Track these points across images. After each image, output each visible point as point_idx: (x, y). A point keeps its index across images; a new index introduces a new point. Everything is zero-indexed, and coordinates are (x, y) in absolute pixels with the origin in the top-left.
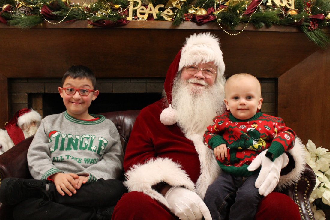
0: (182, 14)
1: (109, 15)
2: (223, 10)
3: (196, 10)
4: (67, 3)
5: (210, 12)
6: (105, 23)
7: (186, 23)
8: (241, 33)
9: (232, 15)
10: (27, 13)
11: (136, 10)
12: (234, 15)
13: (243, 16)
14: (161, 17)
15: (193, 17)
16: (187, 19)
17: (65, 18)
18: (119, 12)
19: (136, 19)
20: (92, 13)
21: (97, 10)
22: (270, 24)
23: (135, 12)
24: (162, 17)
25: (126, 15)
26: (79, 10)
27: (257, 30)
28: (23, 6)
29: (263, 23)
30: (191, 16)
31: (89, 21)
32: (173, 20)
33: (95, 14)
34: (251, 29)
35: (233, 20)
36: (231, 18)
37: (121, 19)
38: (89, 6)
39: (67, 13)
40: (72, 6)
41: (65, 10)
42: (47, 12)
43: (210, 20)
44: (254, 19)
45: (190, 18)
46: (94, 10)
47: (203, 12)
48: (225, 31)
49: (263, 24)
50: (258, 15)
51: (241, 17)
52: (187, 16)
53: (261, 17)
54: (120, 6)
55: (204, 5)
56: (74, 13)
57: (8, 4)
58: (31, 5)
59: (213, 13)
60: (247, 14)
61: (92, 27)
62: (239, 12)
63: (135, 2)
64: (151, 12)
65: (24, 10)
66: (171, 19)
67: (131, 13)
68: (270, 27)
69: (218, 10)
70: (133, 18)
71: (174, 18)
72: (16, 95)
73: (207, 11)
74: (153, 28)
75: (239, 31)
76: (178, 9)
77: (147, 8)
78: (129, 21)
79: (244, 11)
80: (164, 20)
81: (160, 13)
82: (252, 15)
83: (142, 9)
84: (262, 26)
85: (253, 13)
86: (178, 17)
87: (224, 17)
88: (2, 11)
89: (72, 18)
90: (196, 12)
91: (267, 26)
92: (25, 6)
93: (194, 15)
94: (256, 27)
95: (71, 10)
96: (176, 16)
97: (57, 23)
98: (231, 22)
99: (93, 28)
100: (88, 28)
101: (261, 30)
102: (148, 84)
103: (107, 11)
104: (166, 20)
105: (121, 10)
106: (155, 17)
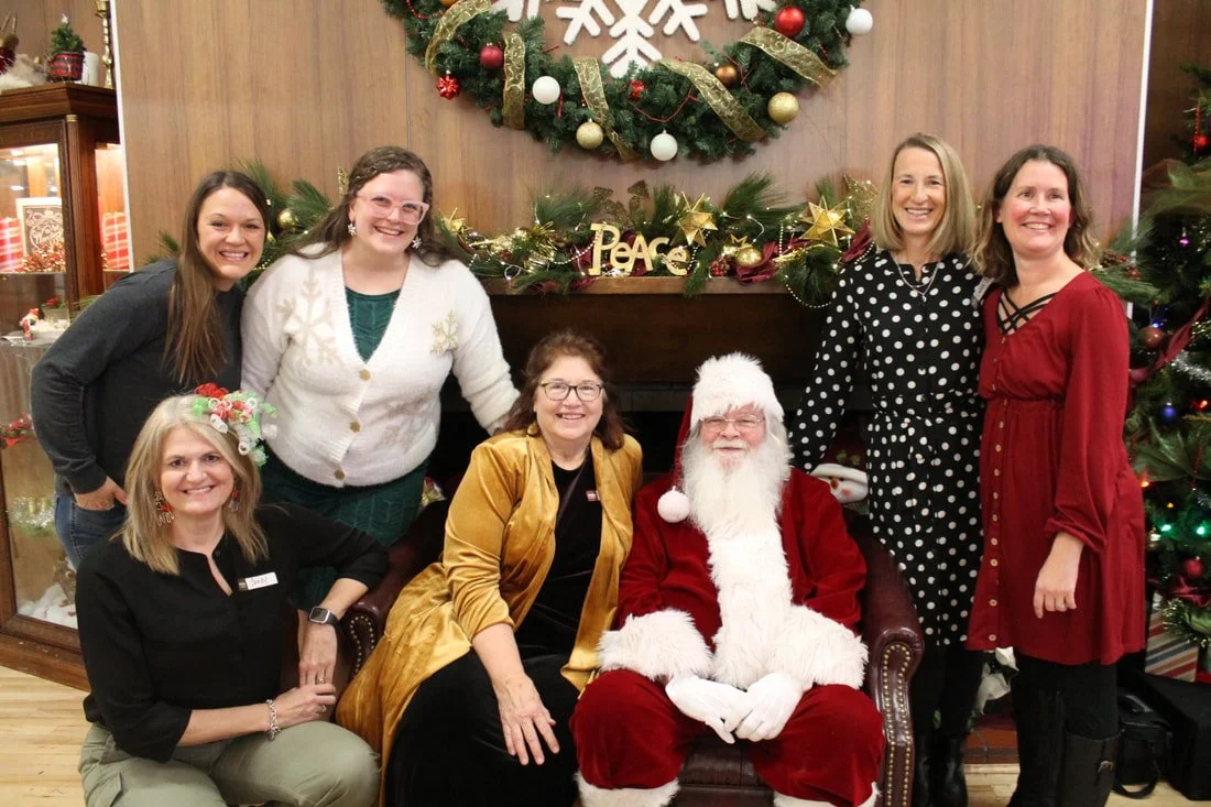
1: (551, 264)
3: (739, 247)
4: (460, 233)
5: (769, 257)
11: (609, 251)
14: (661, 268)
15: (730, 266)
16: (718, 273)
18: (574, 258)
20: (515, 265)
21: (528, 255)
23: (606, 256)
24: (665, 267)
25: (588, 265)
30: (728, 262)
31: (511, 283)
32: (687, 274)
33: (523, 266)
37: (577, 281)
38: (508, 246)
40: (473, 239)
43: (767, 277)
45: (724, 269)
46: (518, 256)
47: (751, 257)
51: (835, 267)
52: (719, 265)
55: (755, 240)
59: (777, 260)
63: (605, 232)
64: (640, 256)
66: (683, 272)
67: (597, 259)
71: (690, 268)
73: (762, 252)
76: (698, 246)
77: (631, 247)
78: (594, 277)
79: (843, 250)
80: (668, 273)
81: (661, 258)
83: (623, 250)
86: (698, 269)
90: (738, 254)
93: (732, 261)
100: (509, 294)
102: (637, 392)
103: (547, 255)
104: (673, 275)
105: (576, 254)
106: (649, 267)
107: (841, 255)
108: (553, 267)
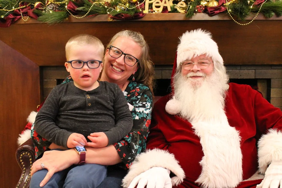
0: (194, 7)
1: (127, 9)
2: (234, 2)
3: (208, 1)
5: (221, 4)
6: (123, 16)
7: (198, 14)
8: (251, 23)
9: (242, 6)
10: (55, 9)
11: (152, 4)
12: (244, 7)
13: (253, 6)
14: (174, 10)
15: (205, 9)
16: (199, 11)
17: (88, 12)
18: (137, 6)
19: (152, 12)
20: (111, 8)
21: (116, 5)
22: (280, 13)
23: (151, 6)
24: (176, 10)
25: (143, 9)
26: (100, 5)
27: (267, 19)
28: (51, 3)
29: (273, 12)
30: (203, 7)
31: (109, 15)
32: (186, 12)
33: (115, 8)
34: (262, 18)
35: (243, 11)
36: (241, 9)
37: (138, 12)
38: (109, 1)
39: (90, 9)
40: (94, 1)
41: (88, 5)
42: (72, 7)
43: (221, 11)
44: (264, 9)
45: (202, 10)
46: (113, 5)
47: (214, 4)
48: (236, 21)
49: (273, 14)
50: (268, 5)
51: (251, 7)
52: (199, 8)
53: (271, 7)
54: (138, 1)
56: (96, 8)
57: (39, 1)
58: (58, 2)
59: (224, 4)
60: (258, 4)
61: (111, 20)
62: (250, 2)
64: (165, 5)
65: (52, 6)
66: (184, 12)
67: (147, 6)
68: (281, 16)
69: (228, 2)
70: (149, 11)
71: (187, 10)
72: (46, 81)
73: (218, 2)
74: (167, 20)
75: (250, 21)
76: (191, 1)
77: (162, 1)
78: (145, 14)
79: (254, 1)
80: (178, 12)
81: (174, 6)
82: (262, 5)
83: (158, 3)
84: (273, 16)
85: (264, 3)
86: (191, 9)
87: (235, 8)
88: (34, 8)
89: (94, 13)
90: (208, 4)
91: (278, 15)
92: (53, 3)
93: (206, 7)
94: (266, 16)
95: (93, 5)
96: (189, 8)
97: (81, 17)
98: (241, 13)
99: (113, 21)
100: (109, 21)
101: (271, 19)
102: (164, 71)
103: (125, 5)
104: (179, 12)
105: (137, 4)
106: (169, 9)
107: (254, 3)
108: (128, 10)
